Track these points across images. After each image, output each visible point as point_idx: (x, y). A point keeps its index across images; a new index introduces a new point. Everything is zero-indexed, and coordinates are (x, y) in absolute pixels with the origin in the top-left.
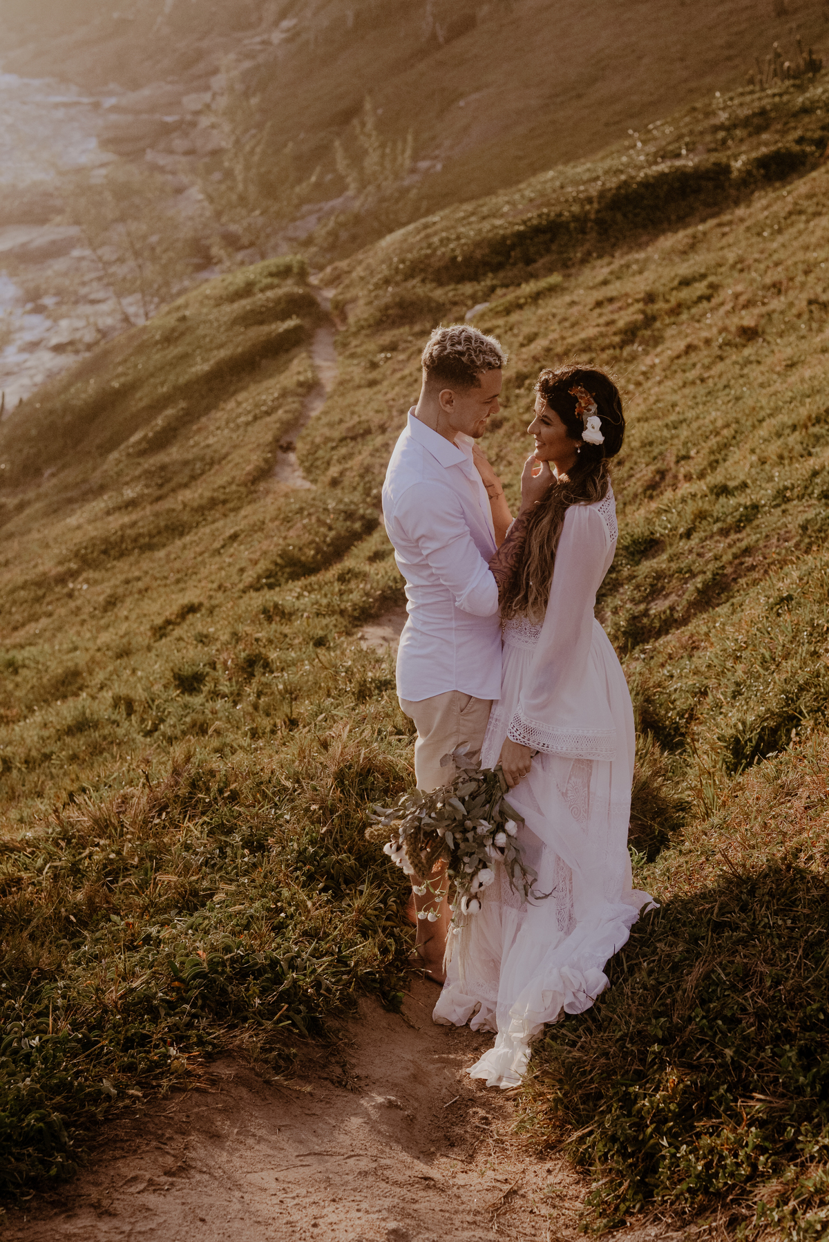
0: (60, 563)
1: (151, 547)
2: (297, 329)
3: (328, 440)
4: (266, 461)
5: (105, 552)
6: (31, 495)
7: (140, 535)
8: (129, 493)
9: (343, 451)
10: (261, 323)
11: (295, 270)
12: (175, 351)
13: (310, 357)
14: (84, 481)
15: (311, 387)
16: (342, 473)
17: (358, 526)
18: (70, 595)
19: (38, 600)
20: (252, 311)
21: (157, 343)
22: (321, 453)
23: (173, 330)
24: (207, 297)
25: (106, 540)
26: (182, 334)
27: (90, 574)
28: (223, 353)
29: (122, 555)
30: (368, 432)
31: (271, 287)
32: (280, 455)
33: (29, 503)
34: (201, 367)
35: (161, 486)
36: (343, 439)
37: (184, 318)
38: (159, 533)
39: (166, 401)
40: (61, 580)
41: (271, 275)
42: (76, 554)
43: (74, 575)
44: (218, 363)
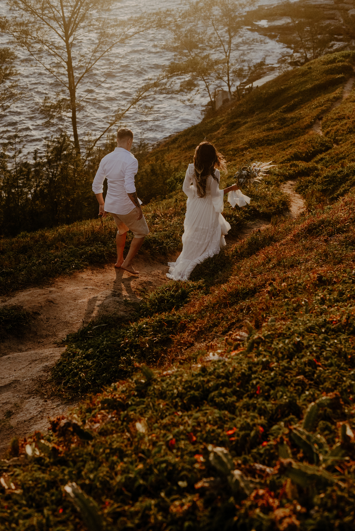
0: (244, 145)
1: (270, 144)
2: (342, 78)
3: (332, 118)
4: (311, 122)
5: (257, 143)
6: (249, 120)
7: (269, 140)
8: (272, 125)
9: (334, 123)
10: (332, 74)
11: (351, 56)
12: (303, 79)
13: (343, 88)
14: (265, 118)
15: (338, 99)
16: (330, 130)
17: (323, 149)
18: (243, 155)
19: (234, 155)
20: (331, 69)
21: (299, 75)
22: (328, 123)
23: (306, 71)
24: (321, 61)
25: (258, 140)
26: (308, 73)
27: (251, 150)
28: (317, 82)
29: (262, 145)
30: (344, 118)
31: (341, 61)
32: (317, 121)
33: (247, 122)
34: (309, 86)
35: (282, 124)
36: (336, 119)
37: (310, 68)
38: (274, 140)
39: (296, 96)
40: (242, 150)
41: (343, 57)
42: (249, 143)
43: (246, 149)
44: (314, 86)
